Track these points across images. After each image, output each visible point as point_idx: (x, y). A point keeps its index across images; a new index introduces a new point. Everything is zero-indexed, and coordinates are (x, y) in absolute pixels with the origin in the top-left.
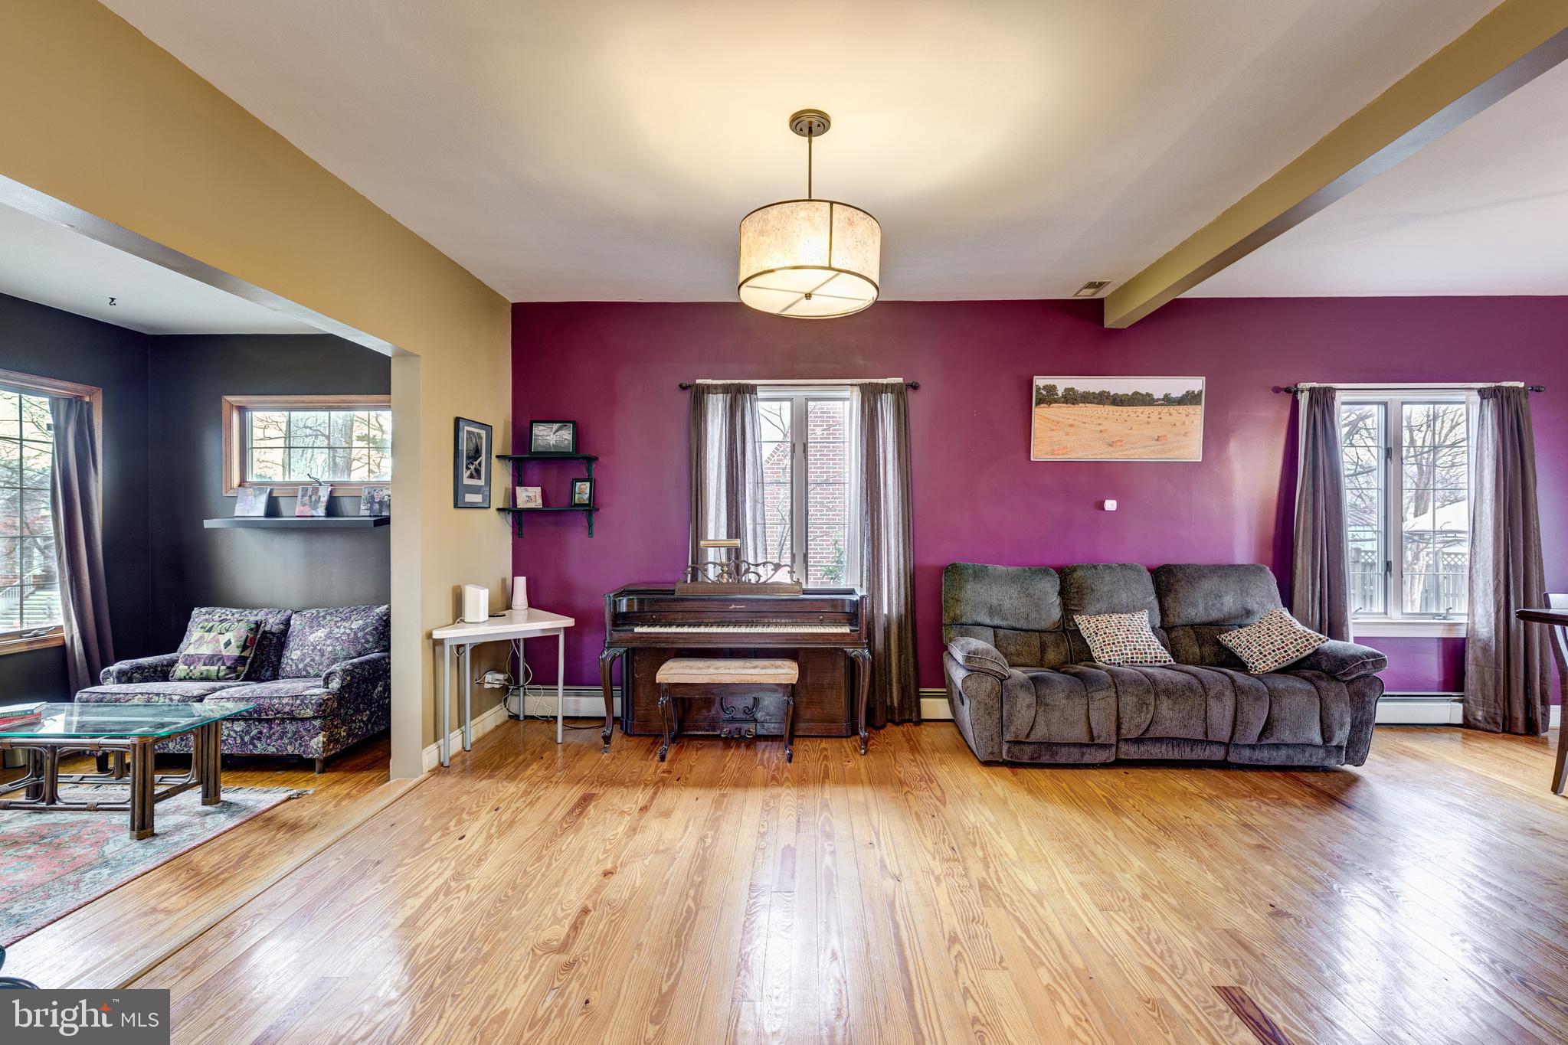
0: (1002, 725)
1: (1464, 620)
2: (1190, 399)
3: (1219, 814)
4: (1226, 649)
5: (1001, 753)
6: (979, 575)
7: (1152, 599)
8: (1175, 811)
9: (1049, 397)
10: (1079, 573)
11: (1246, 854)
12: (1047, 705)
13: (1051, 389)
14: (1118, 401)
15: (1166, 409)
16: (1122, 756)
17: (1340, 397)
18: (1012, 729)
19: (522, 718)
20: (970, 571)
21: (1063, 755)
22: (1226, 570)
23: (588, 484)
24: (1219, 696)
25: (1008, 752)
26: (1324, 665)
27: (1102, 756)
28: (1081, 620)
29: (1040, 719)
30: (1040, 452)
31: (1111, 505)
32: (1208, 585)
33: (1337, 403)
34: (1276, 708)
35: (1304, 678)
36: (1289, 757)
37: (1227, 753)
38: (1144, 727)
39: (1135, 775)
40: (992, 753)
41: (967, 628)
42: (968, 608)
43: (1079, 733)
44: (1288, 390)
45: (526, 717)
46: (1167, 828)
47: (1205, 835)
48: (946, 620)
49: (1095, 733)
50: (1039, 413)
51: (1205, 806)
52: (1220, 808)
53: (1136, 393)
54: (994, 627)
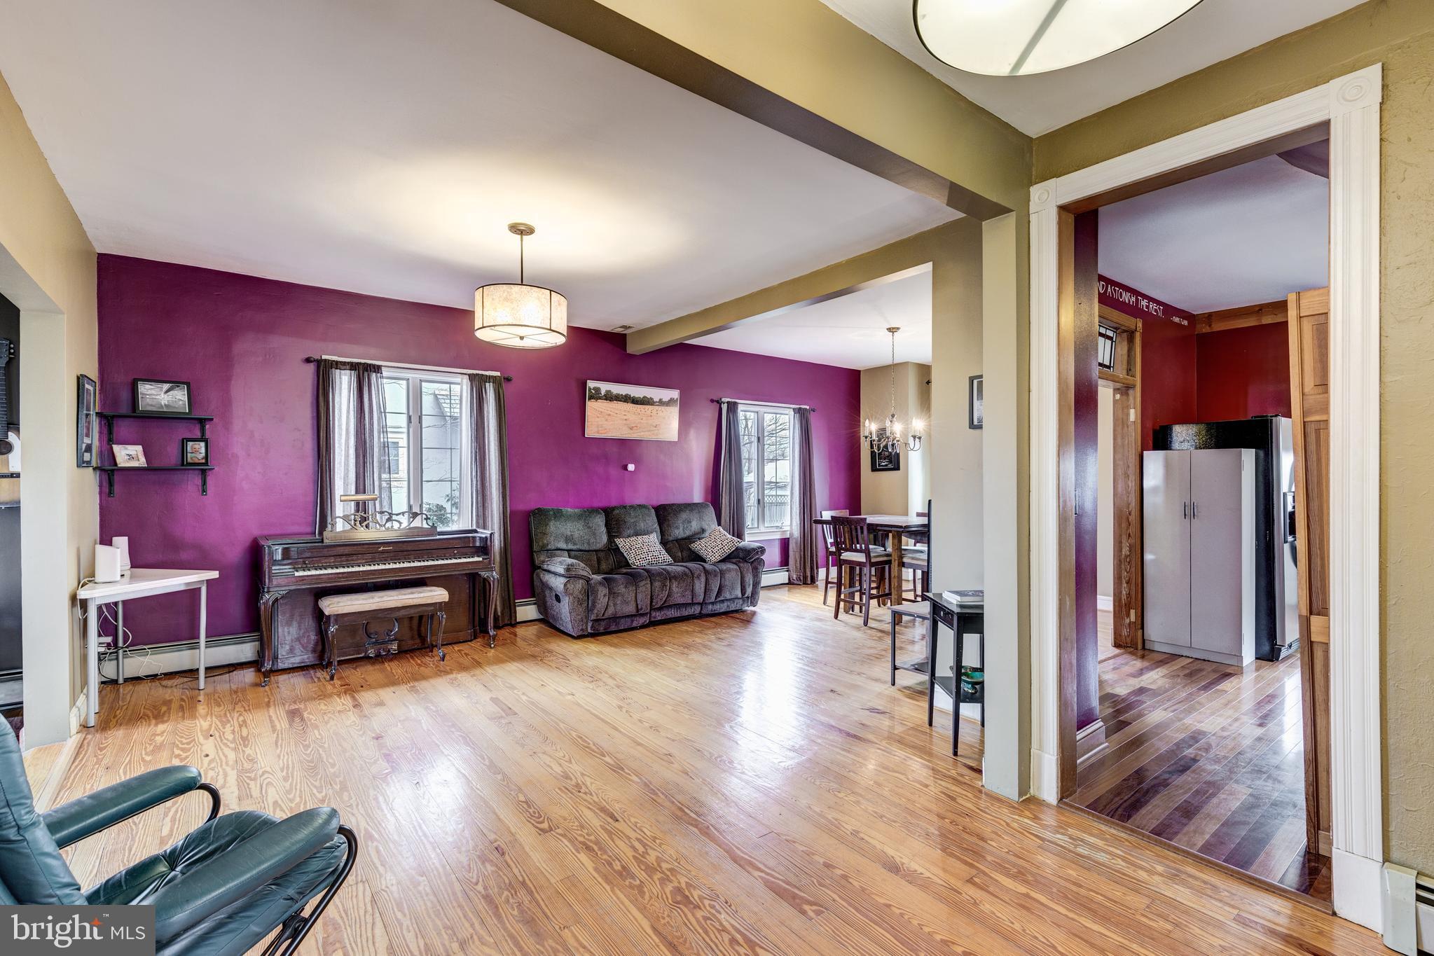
0: (589, 610)
1: (788, 528)
2: (671, 402)
3: (706, 637)
4: (694, 552)
5: (587, 628)
6: (558, 515)
7: (656, 526)
8: (688, 639)
9: (596, 396)
10: (616, 512)
11: (725, 649)
12: (614, 593)
13: (597, 390)
14: (635, 401)
15: (660, 408)
16: (653, 619)
17: (740, 408)
18: (595, 611)
19: (121, 681)
20: (551, 513)
21: (624, 624)
22: (691, 507)
23: (203, 444)
24: (698, 577)
25: (592, 627)
26: (741, 555)
27: (642, 621)
28: (620, 542)
29: (611, 604)
30: (591, 431)
31: (631, 467)
32: (684, 516)
33: (739, 410)
34: (723, 580)
35: (733, 563)
36: (728, 606)
37: (701, 609)
38: (664, 599)
39: (660, 628)
40: (582, 630)
41: (552, 553)
42: (552, 538)
43: (630, 609)
44: (718, 402)
45: (126, 680)
46: (688, 647)
47: (705, 646)
48: (535, 548)
49: (639, 607)
50: (591, 406)
51: (699, 635)
52: (705, 634)
53: (644, 397)
54: (568, 551)
